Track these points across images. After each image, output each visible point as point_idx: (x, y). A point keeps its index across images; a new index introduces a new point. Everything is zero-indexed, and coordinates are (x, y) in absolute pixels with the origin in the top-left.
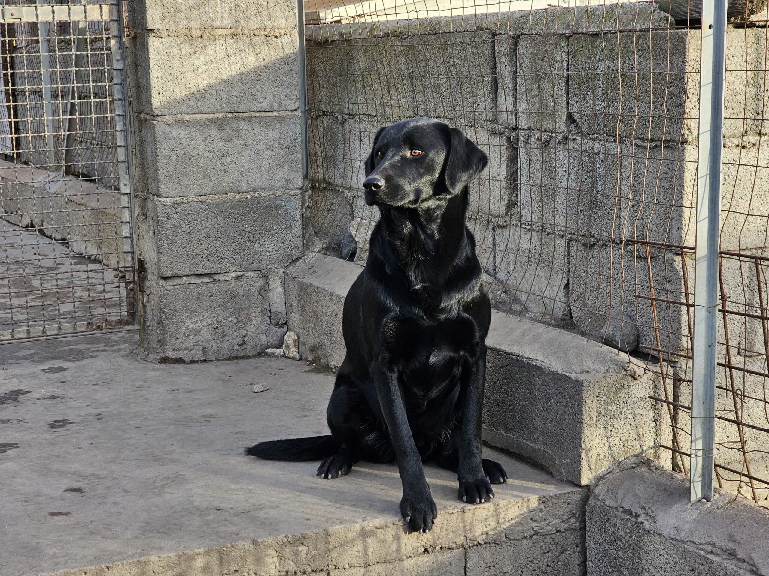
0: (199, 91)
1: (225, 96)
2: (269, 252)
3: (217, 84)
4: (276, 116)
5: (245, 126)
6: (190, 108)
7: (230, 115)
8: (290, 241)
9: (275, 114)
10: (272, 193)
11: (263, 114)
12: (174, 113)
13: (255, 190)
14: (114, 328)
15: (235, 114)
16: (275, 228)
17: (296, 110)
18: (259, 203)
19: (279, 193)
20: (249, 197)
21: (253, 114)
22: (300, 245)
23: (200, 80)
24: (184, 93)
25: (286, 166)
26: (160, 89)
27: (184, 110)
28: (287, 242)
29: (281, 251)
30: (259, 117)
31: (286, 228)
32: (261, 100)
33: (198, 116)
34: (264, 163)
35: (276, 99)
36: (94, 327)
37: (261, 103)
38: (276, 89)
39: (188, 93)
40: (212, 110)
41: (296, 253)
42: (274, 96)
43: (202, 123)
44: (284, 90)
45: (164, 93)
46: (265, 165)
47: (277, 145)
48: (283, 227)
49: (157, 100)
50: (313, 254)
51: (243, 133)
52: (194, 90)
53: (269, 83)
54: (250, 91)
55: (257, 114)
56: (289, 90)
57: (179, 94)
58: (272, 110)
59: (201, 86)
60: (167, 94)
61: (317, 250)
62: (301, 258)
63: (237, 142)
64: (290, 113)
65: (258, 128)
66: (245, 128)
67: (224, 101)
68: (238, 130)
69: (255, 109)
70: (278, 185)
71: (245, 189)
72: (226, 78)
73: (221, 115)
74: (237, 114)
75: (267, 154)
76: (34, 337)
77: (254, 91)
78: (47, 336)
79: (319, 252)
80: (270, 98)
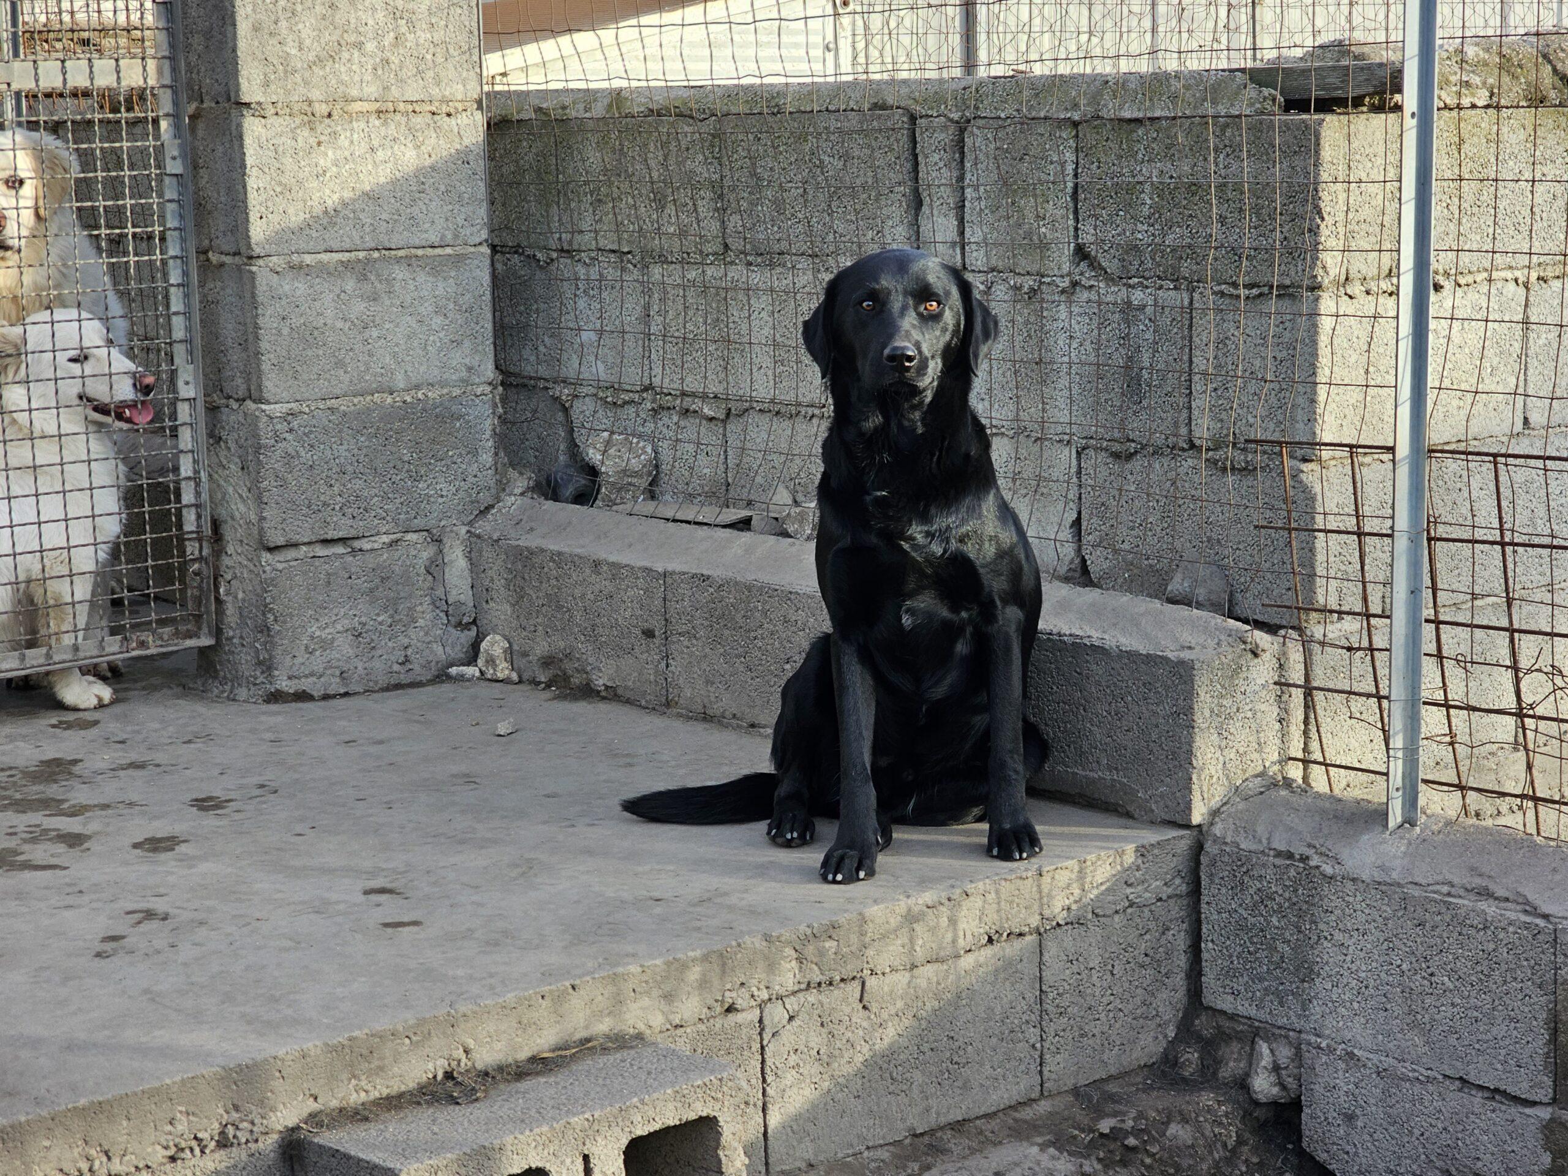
0: (326, 212)
1: (368, 220)
2: (442, 496)
3: (355, 200)
4: (449, 255)
5: (400, 273)
6: (312, 243)
7: (376, 255)
8: (475, 476)
9: (449, 251)
10: (445, 391)
11: (430, 252)
12: (286, 251)
13: (417, 387)
14: (167, 646)
15: (383, 252)
16: (450, 453)
17: (480, 244)
18: (424, 410)
19: (456, 392)
20: (409, 399)
21: (413, 251)
22: (492, 483)
23: (328, 192)
24: (302, 216)
25: (467, 344)
26: (263, 209)
27: (303, 246)
28: (470, 479)
29: (461, 494)
30: (422, 256)
31: (469, 453)
32: (427, 226)
33: (325, 257)
34: (431, 338)
35: (450, 225)
36: (134, 645)
37: (426, 231)
38: (450, 207)
39: (307, 216)
40: (347, 246)
41: (485, 498)
42: (447, 220)
43: (332, 270)
44: (463, 210)
45: (270, 216)
46: (434, 341)
47: (451, 306)
48: (463, 452)
49: (258, 229)
50: (513, 498)
51: (397, 286)
52: (318, 210)
53: (438, 196)
54: (409, 211)
55: (420, 252)
56: (471, 209)
57: (293, 219)
58: (443, 244)
59: (329, 203)
60: (275, 218)
61: (518, 491)
62: (493, 506)
63: (388, 302)
64: (472, 249)
65: (422, 277)
66: (400, 276)
67: (367, 229)
68: (389, 281)
69: (417, 243)
70: (454, 377)
71: (402, 386)
72: (369, 188)
73: (361, 255)
74: (387, 253)
75: (438, 320)
76: (33, 667)
77: (415, 211)
78: (55, 663)
79: (522, 494)
80: (440, 223)
